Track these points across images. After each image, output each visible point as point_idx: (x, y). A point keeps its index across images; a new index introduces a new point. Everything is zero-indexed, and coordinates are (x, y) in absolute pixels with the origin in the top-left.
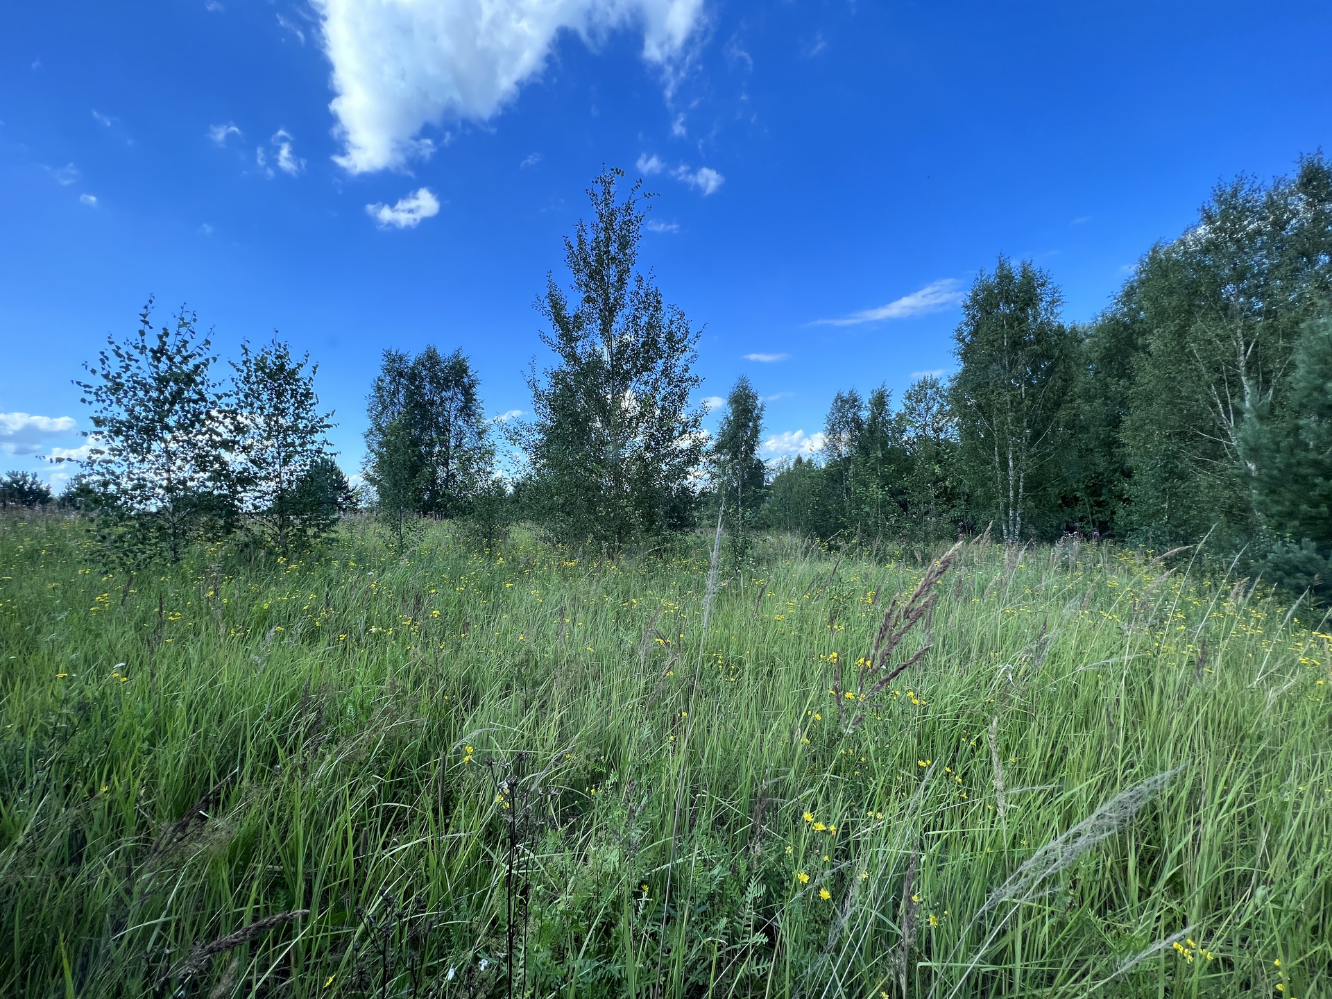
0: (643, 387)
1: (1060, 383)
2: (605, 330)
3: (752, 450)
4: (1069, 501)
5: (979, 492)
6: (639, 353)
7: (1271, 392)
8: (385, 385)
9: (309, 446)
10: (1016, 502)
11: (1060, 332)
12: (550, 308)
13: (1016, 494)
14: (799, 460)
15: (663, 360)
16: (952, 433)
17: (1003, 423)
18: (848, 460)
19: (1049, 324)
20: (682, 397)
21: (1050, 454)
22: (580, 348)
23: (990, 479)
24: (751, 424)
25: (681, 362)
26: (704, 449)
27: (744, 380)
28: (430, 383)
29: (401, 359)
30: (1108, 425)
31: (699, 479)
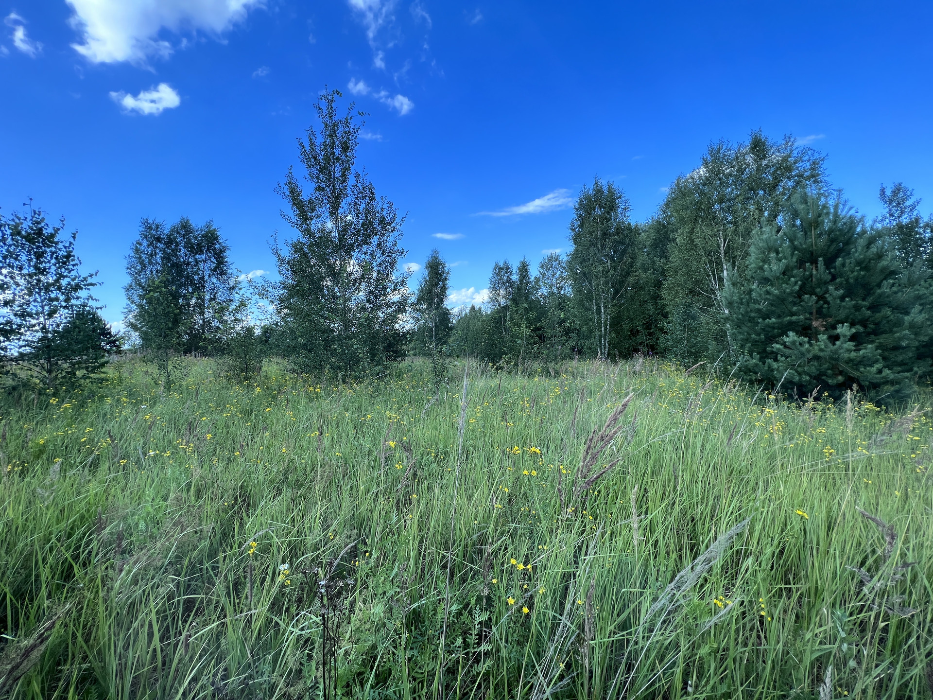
0: (363, 256)
1: (629, 260)
2: (333, 213)
3: (442, 301)
4: (634, 333)
5: (584, 328)
6: (359, 231)
7: (736, 268)
8: (142, 248)
9: (73, 302)
10: (605, 335)
11: (629, 226)
12: (289, 193)
13: (606, 329)
14: (473, 308)
15: (378, 237)
16: (568, 291)
17: (598, 285)
18: (505, 308)
19: (623, 222)
20: (393, 263)
21: (623, 304)
22: (313, 225)
23: (591, 320)
24: (441, 283)
25: (391, 239)
26: (409, 301)
27: (436, 252)
28: (185, 247)
29: (157, 227)
30: (655, 287)
31: (406, 323)
